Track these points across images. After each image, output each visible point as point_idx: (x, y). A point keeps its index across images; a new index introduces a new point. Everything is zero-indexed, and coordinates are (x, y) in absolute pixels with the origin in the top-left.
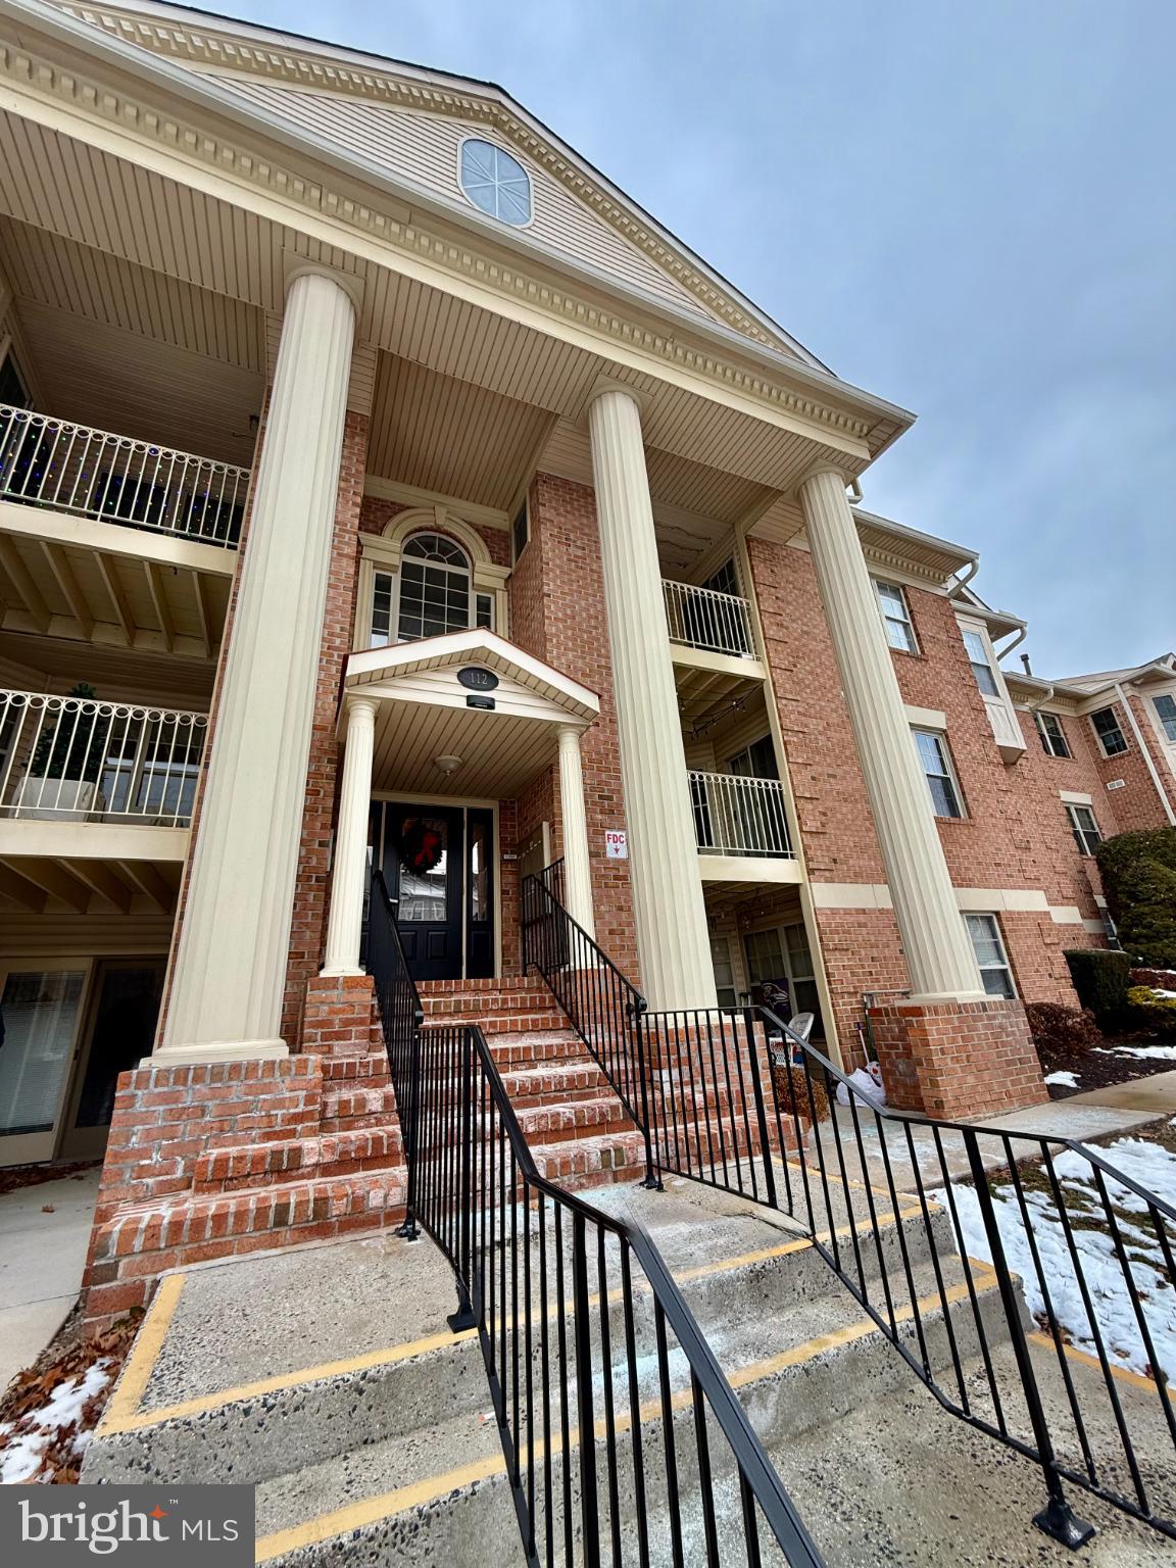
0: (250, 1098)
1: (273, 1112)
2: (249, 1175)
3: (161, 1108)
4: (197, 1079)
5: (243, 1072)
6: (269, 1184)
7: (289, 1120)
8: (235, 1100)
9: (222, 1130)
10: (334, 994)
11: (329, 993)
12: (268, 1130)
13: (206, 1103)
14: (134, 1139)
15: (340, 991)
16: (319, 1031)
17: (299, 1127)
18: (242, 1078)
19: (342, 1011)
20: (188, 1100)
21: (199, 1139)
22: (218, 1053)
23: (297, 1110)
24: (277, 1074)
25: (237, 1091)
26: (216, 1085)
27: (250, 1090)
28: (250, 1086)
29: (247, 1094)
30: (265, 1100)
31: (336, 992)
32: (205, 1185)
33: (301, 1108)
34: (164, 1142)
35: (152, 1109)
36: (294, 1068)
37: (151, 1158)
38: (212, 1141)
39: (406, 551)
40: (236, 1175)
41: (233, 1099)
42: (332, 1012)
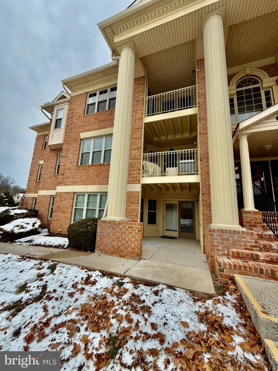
0: (240, 239)
1: (246, 244)
2: (245, 257)
3: (219, 237)
4: (226, 232)
5: (237, 233)
6: (251, 261)
7: (251, 246)
8: (236, 239)
9: (234, 245)
10: (250, 215)
11: (249, 215)
12: (246, 247)
13: (229, 238)
14: (215, 243)
15: (252, 215)
16: (248, 224)
17: (254, 249)
18: (237, 234)
19: (254, 220)
20: (225, 237)
21: (229, 246)
22: (230, 227)
23: (252, 244)
24: (245, 235)
25: (236, 237)
26: (231, 235)
27: (239, 237)
28: (239, 236)
29: (239, 238)
30: (243, 240)
31: (251, 215)
32: (235, 257)
33: (254, 244)
34: (221, 245)
35: (217, 237)
36: (250, 234)
37: (219, 247)
38: (232, 247)
39: (237, 88)
40: (242, 257)
41: (235, 238)
42: (250, 220)
